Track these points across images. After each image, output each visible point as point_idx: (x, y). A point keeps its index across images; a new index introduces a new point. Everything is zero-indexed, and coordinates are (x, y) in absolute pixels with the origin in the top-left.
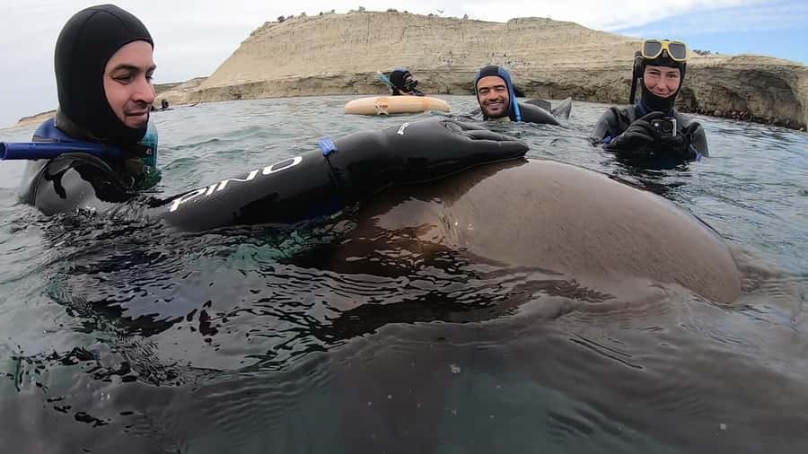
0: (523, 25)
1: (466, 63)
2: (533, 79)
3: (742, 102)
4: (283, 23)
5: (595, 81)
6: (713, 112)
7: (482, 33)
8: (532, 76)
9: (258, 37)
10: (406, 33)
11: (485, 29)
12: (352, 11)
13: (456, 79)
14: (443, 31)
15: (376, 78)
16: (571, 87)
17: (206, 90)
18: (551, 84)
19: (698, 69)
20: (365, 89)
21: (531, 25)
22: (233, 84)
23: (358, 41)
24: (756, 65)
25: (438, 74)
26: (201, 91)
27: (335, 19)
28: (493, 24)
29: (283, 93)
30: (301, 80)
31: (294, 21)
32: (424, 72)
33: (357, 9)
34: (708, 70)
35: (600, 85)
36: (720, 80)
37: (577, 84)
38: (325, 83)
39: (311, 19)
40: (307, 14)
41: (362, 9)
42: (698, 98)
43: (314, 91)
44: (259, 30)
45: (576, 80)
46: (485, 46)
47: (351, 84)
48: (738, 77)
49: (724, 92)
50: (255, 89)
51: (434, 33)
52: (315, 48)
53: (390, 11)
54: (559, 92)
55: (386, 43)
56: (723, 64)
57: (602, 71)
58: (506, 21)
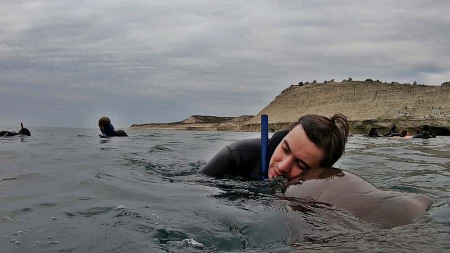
1: (416, 114)
4: (302, 87)
7: (426, 93)
9: (285, 95)
10: (377, 95)
11: (427, 91)
12: (344, 81)
13: (410, 124)
14: (401, 93)
15: (359, 124)
17: (253, 125)
23: (348, 100)
25: (398, 121)
26: (249, 125)
27: (334, 86)
28: (433, 87)
31: (308, 86)
32: (389, 121)
33: (347, 79)
39: (319, 85)
40: (317, 82)
41: (350, 79)
44: (287, 90)
46: (428, 102)
51: (395, 95)
52: (322, 103)
53: (368, 80)
55: (366, 102)
58: (440, 85)
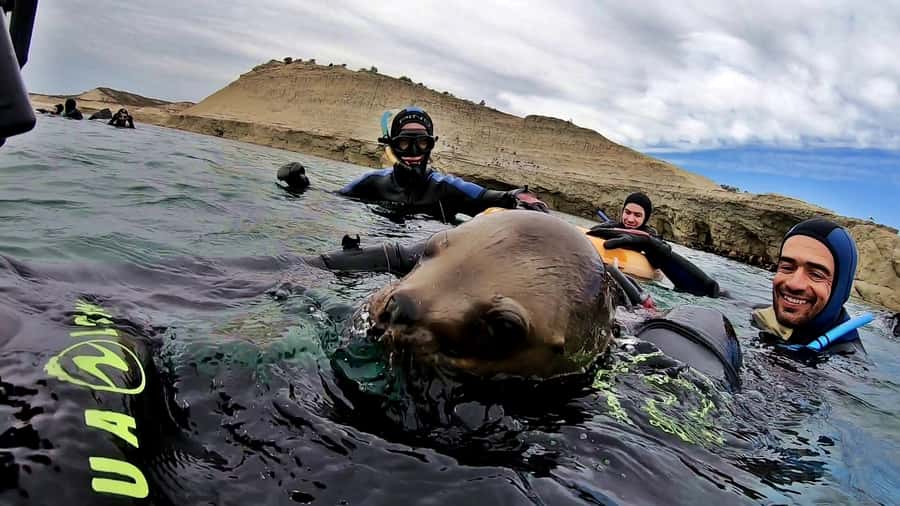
0: (541, 125)
1: (472, 154)
2: (540, 185)
3: (761, 246)
4: (288, 66)
5: (606, 199)
6: (728, 253)
7: (496, 124)
8: (539, 180)
9: (259, 74)
11: (501, 121)
12: (364, 70)
13: (458, 168)
14: (455, 113)
16: (578, 201)
17: (188, 117)
18: (558, 194)
19: (717, 203)
20: (357, 158)
21: (550, 126)
22: (217, 117)
23: (361, 103)
24: (782, 207)
25: (439, 158)
26: (182, 117)
27: (343, 75)
28: (509, 116)
29: (267, 141)
30: (291, 132)
31: (301, 66)
33: (369, 69)
34: (729, 206)
35: (611, 204)
36: (741, 219)
37: (587, 199)
38: (316, 142)
39: (319, 68)
40: (317, 62)
41: (374, 70)
42: (713, 235)
43: (301, 148)
44: (262, 67)
45: (586, 194)
46: (497, 139)
47: (342, 149)
48: (761, 217)
49: (744, 232)
50: (241, 129)
51: (445, 114)
52: (315, 100)
53: (404, 78)
54: (564, 203)
56: (747, 202)
57: (614, 189)
58: (524, 117)
